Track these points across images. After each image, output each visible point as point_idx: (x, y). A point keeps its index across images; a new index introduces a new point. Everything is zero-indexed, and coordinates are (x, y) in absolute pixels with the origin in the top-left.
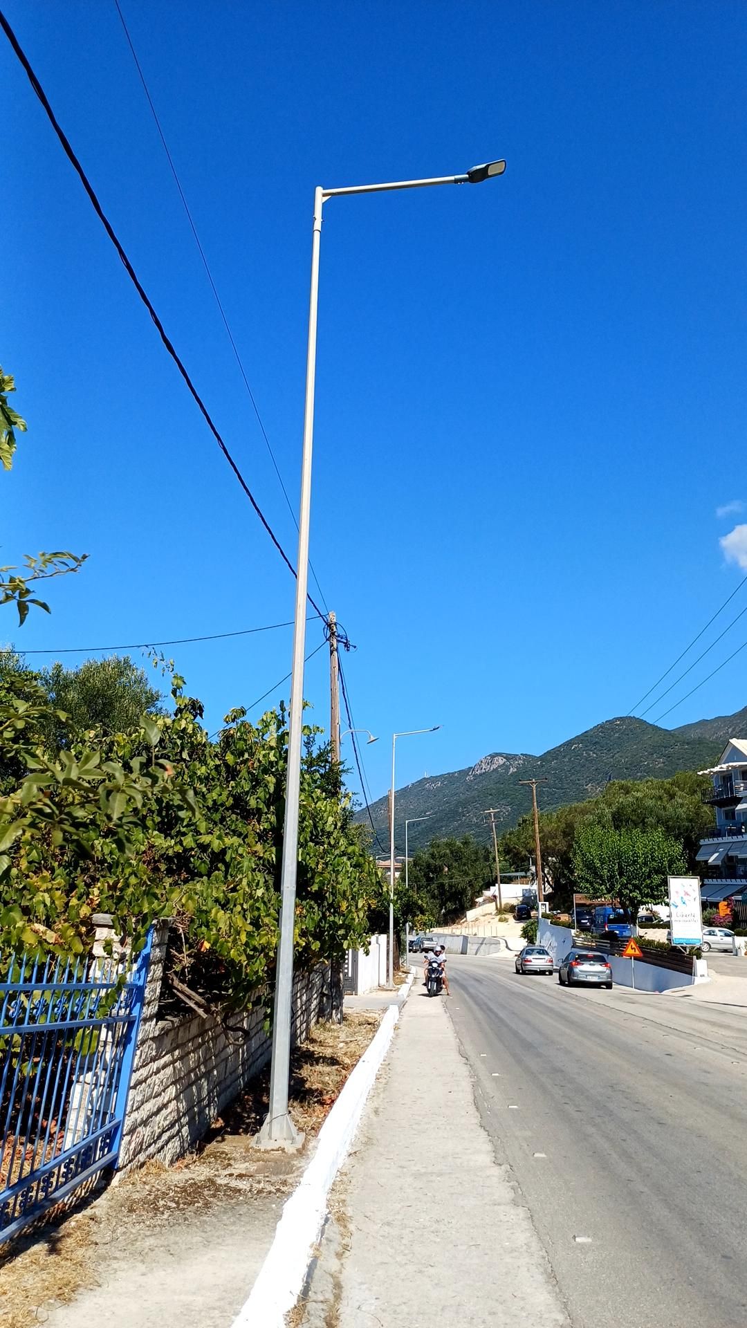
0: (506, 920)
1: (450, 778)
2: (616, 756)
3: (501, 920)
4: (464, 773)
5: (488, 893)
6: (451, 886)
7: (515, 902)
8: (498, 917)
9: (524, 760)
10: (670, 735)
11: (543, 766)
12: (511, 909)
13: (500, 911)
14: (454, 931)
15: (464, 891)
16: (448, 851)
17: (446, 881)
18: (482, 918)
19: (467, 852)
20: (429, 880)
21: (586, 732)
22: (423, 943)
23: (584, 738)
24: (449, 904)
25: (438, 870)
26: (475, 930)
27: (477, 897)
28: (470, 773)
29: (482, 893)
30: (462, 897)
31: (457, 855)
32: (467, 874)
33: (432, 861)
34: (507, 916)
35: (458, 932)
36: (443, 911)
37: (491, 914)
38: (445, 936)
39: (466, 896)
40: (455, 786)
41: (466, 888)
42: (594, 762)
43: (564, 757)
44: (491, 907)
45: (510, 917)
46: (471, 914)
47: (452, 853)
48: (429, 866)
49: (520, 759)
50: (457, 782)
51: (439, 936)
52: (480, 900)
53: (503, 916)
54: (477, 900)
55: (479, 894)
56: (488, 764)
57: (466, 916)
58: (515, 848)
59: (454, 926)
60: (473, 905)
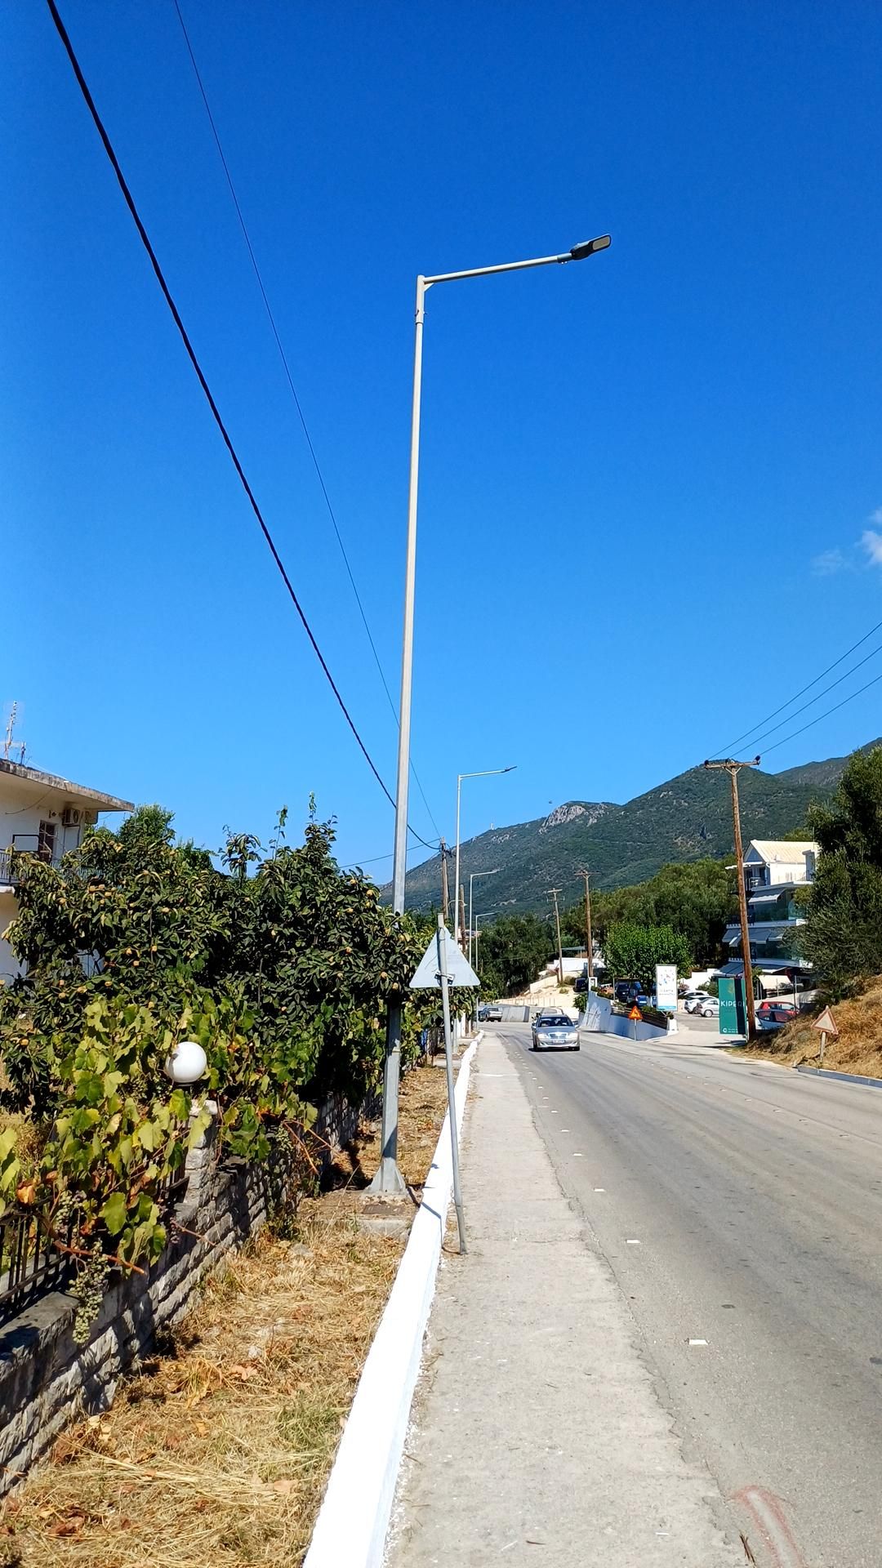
0: (566, 992)
1: (520, 831)
2: (710, 805)
3: (561, 992)
4: (536, 824)
5: (551, 967)
6: (515, 961)
7: (575, 975)
8: (560, 989)
9: (605, 810)
10: (773, 781)
11: (626, 817)
12: (572, 981)
13: (561, 983)
14: (517, 1002)
15: (527, 966)
16: (513, 929)
17: (511, 958)
18: (544, 990)
19: (531, 929)
20: (495, 956)
21: (677, 778)
22: (489, 1013)
23: (675, 785)
24: (513, 978)
25: (503, 946)
26: (536, 1002)
27: (540, 971)
28: (543, 825)
29: (546, 967)
30: (526, 971)
31: (522, 933)
32: (529, 949)
33: (498, 938)
34: (567, 988)
35: (521, 1003)
36: (508, 983)
37: (552, 986)
38: (510, 1006)
39: (530, 970)
40: (525, 839)
41: (530, 962)
42: (685, 812)
43: (652, 806)
44: (553, 980)
45: (570, 989)
46: (534, 987)
47: (516, 930)
48: (494, 943)
49: (601, 808)
50: (529, 835)
51: (504, 1006)
52: (543, 973)
53: (564, 988)
54: (540, 973)
55: (543, 967)
56: (564, 814)
57: (529, 989)
58: (575, 925)
59: (520, 997)
60: (536, 978)
